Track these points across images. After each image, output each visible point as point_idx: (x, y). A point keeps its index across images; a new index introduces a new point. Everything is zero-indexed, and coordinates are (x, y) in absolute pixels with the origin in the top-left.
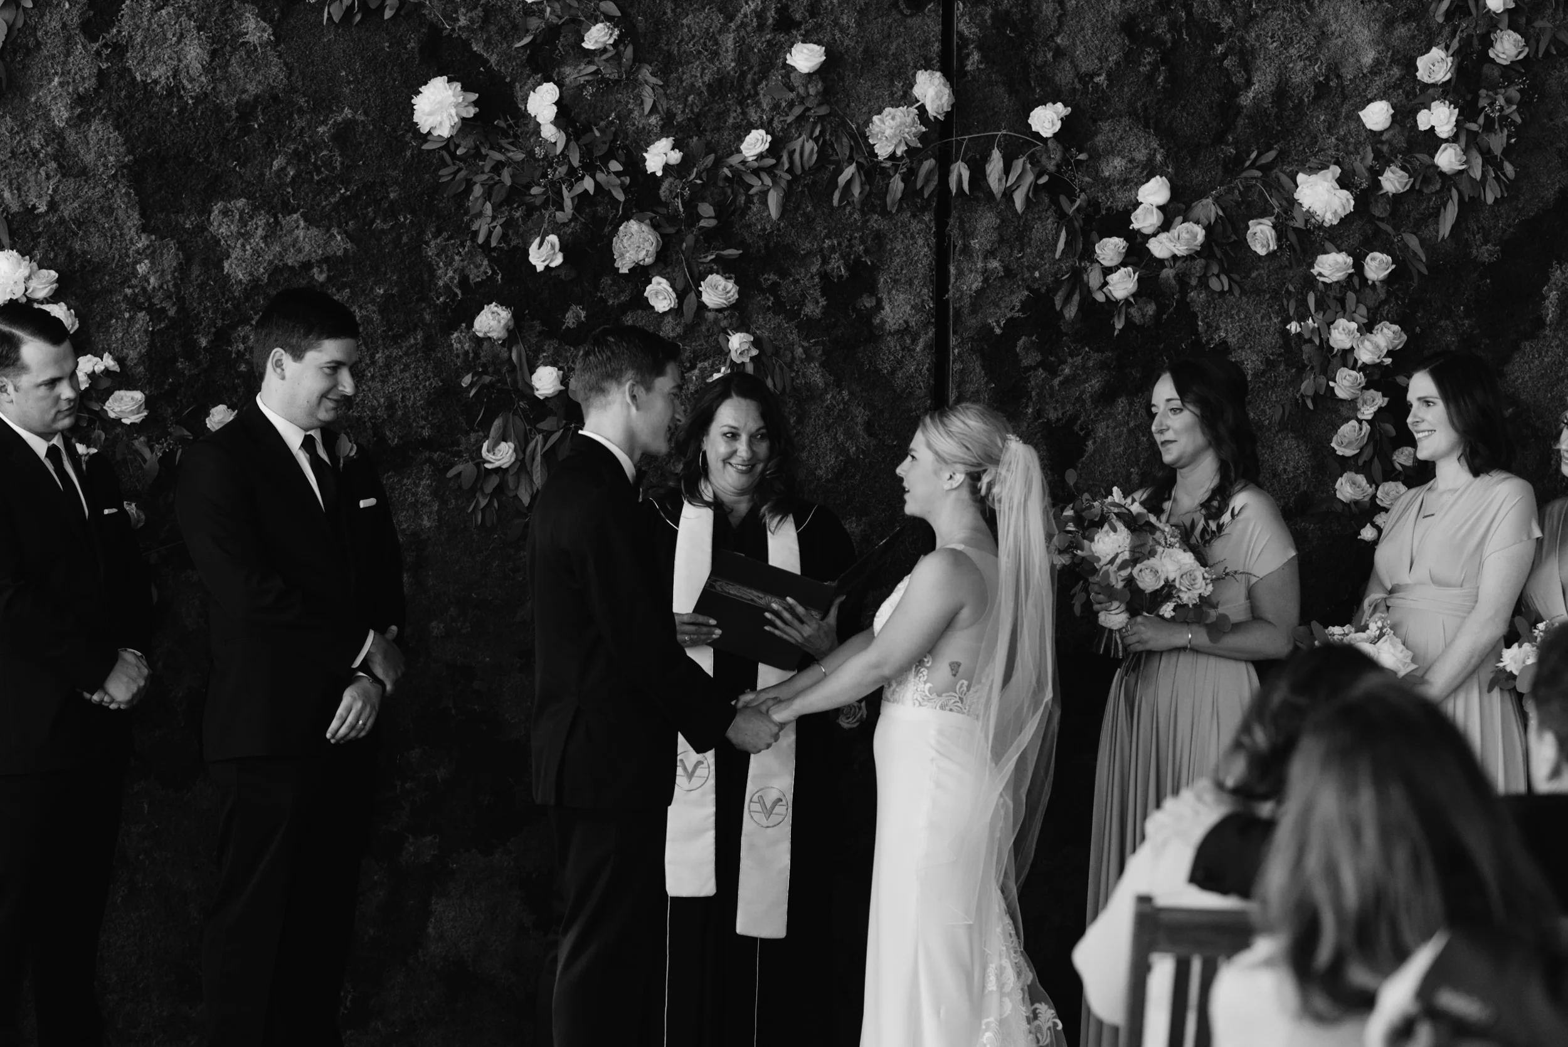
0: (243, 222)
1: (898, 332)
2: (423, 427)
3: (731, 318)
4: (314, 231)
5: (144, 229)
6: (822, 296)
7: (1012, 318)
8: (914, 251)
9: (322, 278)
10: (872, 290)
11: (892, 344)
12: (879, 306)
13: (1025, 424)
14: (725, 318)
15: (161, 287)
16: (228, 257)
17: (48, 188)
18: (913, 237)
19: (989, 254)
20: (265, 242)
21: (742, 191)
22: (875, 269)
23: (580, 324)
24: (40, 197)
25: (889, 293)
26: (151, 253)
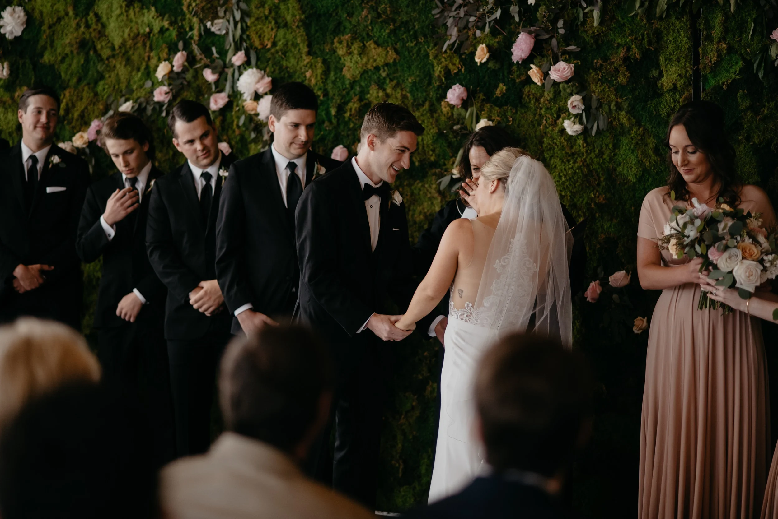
0: (349, 47)
1: (670, 91)
2: (432, 155)
3: (572, 87)
4: (380, 50)
5: (309, 53)
6: (627, 71)
7: (735, 79)
8: (679, 41)
9: (384, 74)
10: (657, 66)
11: (668, 98)
12: (661, 75)
13: (743, 146)
14: (569, 87)
15: (316, 84)
16: (344, 66)
17: (272, 35)
18: (679, 32)
19: (722, 39)
20: (360, 56)
21: (581, 10)
22: (657, 52)
23: (503, 95)
24: (269, 40)
25: (666, 67)
26: (311, 66)
